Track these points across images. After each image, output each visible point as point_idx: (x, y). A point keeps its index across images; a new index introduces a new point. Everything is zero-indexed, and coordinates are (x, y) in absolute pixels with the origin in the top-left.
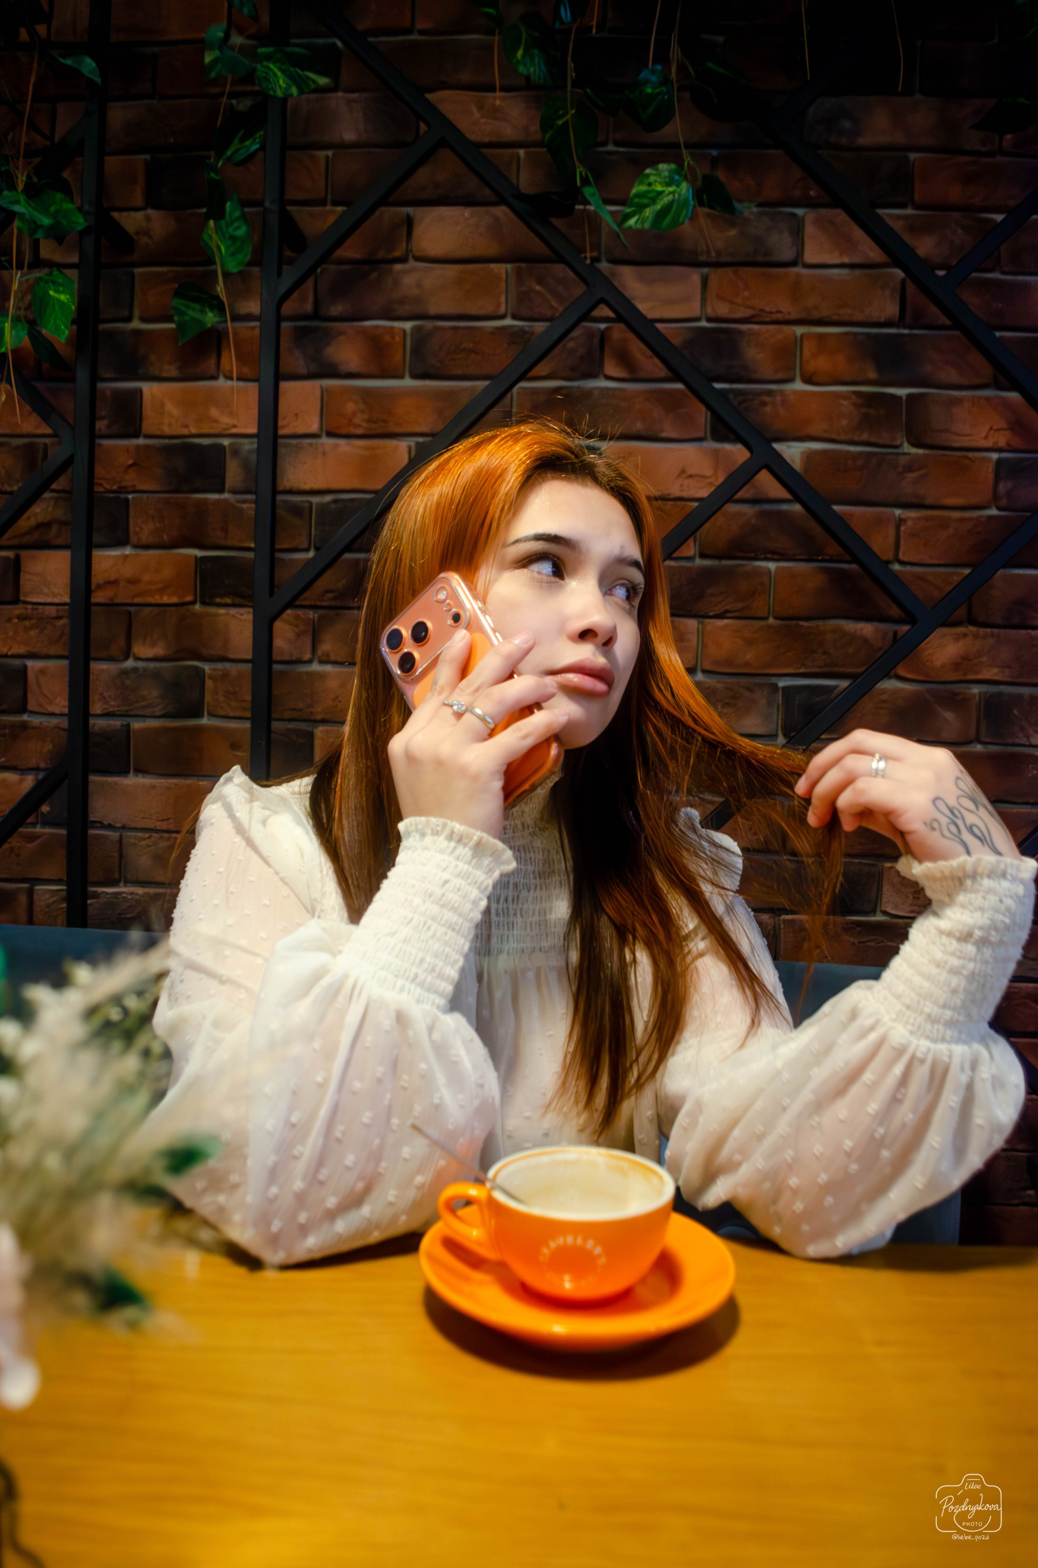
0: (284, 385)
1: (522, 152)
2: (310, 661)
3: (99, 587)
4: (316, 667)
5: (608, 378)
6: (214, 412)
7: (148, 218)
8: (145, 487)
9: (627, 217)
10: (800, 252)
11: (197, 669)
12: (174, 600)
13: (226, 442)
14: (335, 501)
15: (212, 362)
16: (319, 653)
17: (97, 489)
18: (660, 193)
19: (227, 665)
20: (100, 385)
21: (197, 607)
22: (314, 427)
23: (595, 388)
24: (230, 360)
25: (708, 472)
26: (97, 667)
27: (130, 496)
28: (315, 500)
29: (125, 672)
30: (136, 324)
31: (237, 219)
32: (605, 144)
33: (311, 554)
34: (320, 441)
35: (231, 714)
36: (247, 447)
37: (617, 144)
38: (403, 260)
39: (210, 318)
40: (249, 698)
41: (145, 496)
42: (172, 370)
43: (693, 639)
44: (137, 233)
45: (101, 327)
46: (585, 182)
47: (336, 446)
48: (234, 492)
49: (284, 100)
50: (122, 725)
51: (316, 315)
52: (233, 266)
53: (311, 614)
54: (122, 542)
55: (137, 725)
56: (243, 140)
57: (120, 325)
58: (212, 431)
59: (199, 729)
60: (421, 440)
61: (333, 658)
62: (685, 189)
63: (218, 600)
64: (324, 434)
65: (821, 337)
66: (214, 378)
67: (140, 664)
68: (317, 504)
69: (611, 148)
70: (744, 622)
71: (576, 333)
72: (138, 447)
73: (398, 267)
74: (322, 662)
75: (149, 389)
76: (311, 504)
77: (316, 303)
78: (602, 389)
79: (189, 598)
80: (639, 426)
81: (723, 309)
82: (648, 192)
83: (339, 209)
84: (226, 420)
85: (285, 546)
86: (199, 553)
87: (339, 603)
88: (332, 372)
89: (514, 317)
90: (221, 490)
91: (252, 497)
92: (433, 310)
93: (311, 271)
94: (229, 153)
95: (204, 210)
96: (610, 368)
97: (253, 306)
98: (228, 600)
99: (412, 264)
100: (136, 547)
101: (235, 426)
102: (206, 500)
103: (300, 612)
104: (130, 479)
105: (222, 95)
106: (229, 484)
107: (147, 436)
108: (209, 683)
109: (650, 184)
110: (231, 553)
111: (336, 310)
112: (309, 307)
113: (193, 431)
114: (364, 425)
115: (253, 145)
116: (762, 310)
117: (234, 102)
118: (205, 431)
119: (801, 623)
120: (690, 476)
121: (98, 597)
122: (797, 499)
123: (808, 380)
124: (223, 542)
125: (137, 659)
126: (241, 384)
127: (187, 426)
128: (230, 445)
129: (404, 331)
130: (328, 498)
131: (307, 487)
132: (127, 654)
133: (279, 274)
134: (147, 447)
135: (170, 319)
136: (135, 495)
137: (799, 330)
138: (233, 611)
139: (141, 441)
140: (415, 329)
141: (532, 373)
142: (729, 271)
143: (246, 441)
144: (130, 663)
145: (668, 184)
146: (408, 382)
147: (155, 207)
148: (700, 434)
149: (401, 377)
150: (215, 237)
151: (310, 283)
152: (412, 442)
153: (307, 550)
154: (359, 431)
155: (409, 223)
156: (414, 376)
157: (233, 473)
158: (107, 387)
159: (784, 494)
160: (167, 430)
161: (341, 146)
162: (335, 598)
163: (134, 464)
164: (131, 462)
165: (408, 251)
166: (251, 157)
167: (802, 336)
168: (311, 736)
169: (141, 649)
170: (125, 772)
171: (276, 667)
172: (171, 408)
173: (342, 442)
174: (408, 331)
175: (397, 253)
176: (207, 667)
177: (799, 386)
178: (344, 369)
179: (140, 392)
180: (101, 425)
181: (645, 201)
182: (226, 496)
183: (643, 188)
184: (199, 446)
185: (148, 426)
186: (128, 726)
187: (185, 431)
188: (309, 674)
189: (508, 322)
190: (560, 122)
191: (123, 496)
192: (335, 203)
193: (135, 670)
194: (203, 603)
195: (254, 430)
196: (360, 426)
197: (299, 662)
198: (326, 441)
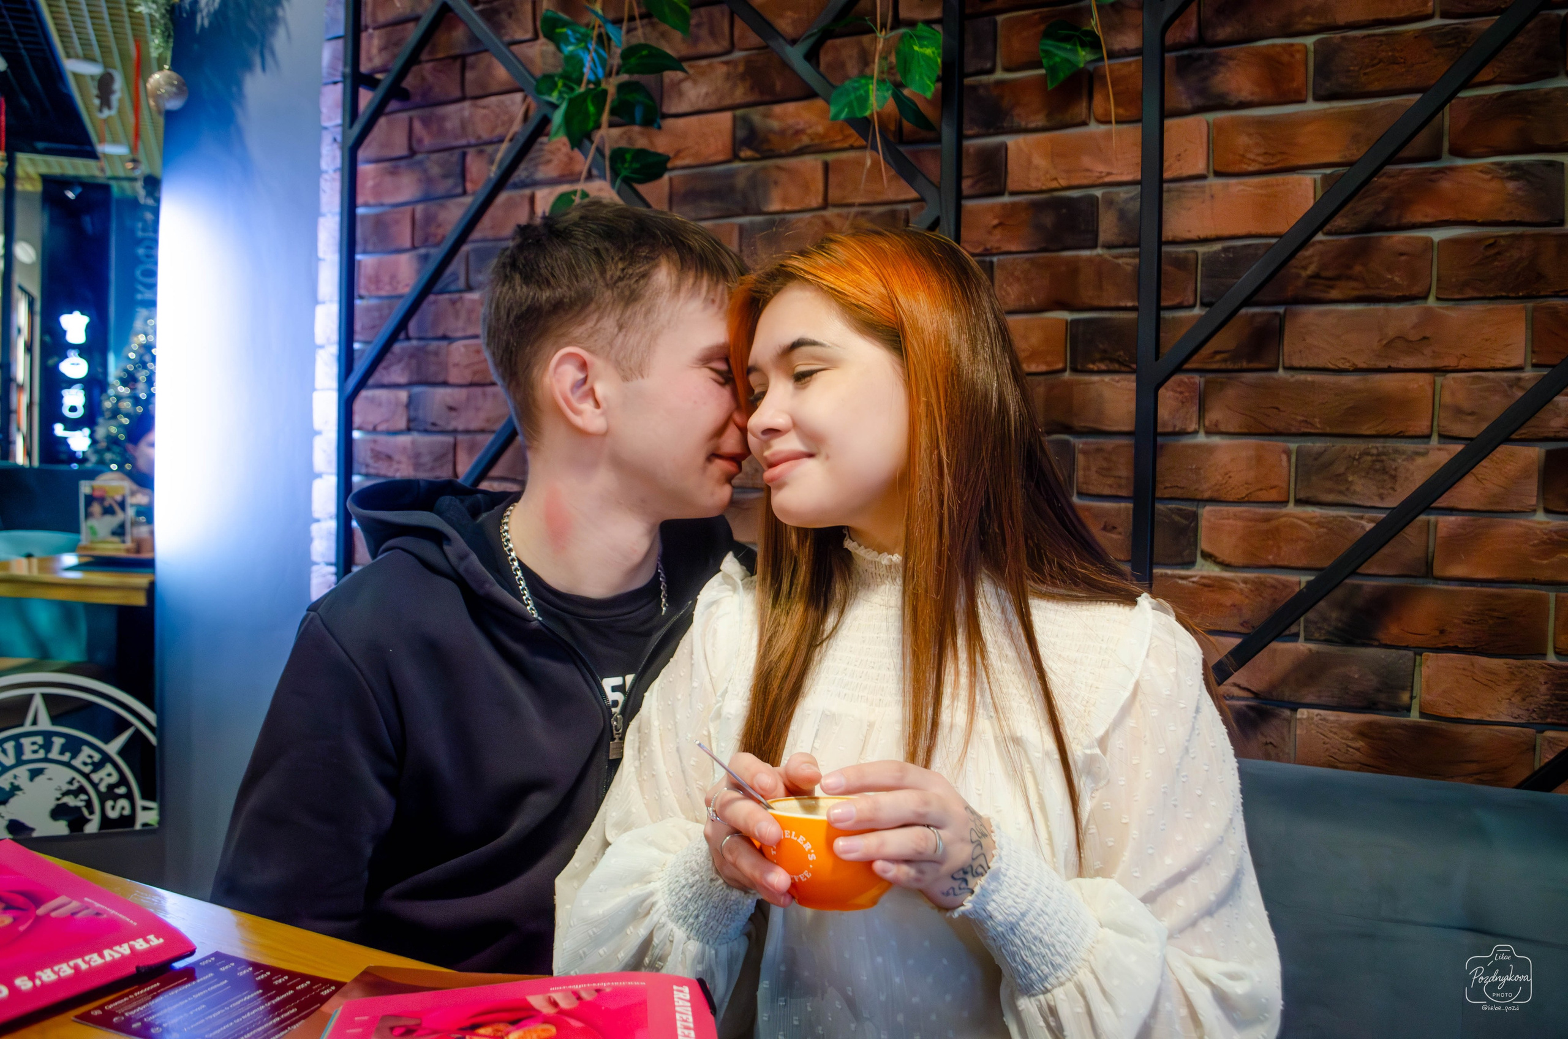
0: (1168, 123)
2: (1195, 432)
4: (1202, 439)
6: (1087, 161)
8: (1013, 248)
11: (1067, 442)
12: (1043, 368)
13: (1098, 193)
14: (1226, 250)
15: (1084, 104)
16: (1207, 423)
19: (1102, 439)
20: (966, 143)
21: (1067, 375)
22: (1200, 167)
23: (1555, 89)
24: (1104, 101)
27: (995, 259)
28: (1201, 249)
30: (1000, 75)
33: (1197, 311)
34: (1207, 182)
35: (1107, 491)
36: (1123, 196)
39: (1084, 58)
40: (1129, 474)
41: (1011, 257)
42: (1039, 120)
45: (967, 81)
47: (1227, 186)
48: (1109, 246)
51: (1200, 42)
53: (1197, 379)
57: (983, 79)
58: (1085, 182)
60: (1328, 171)
61: (1223, 429)
63: (1091, 366)
64: (1212, 174)
66: (1084, 124)
68: (1204, 254)
71: (1533, 26)
72: (1004, 206)
74: (1208, 433)
75: (1014, 143)
76: (1196, 253)
77: (1201, 28)
78: (1566, 90)
79: (1060, 366)
84: (1101, 168)
85: (1172, 303)
86: (1068, 316)
87: (1230, 366)
88: (1220, 103)
89: (1445, 15)
90: (1094, 246)
91: (1132, 251)
92: (1342, 19)
97: (1130, 40)
98: (1103, 367)
101: (1109, 174)
102: (1077, 259)
103: (1184, 377)
104: (995, 240)
106: (1103, 237)
107: (1013, 193)
108: (1081, 459)
110: (1104, 315)
111: (1224, 33)
112: (1192, 34)
113: (1063, 183)
114: (1261, 159)
118: (1075, 182)
124: (1096, 303)
126: (1120, 127)
127: (1056, 179)
128: (1103, 194)
129: (1306, 48)
130: (1217, 247)
131: (1193, 235)
134: (1014, 205)
135: (1038, 65)
136: (1001, 257)
138: (1107, 378)
139: (1006, 199)
140: (1319, 44)
141: (1478, 79)
143: (1125, 188)
146: (1311, 106)
149: (1304, 101)
151: (1193, 9)
152: (1318, 174)
153: (1193, 306)
154: (1254, 168)
156: (1318, 98)
157: (1108, 226)
158: (971, 144)
160: (1035, 185)
162: (1225, 361)
163: (1000, 224)
164: (996, 222)
168: (1194, 517)
171: (1161, 439)
173: (1233, 181)
174: (1311, 47)
176: (1078, 443)
178: (1234, 99)
179: (1005, 147)
180: (966, 184)
182: (1099, 251)
184: (1071, 200)
185: (1013, 181)
187: (1054, 185)
188: (1195, 447)
189: (1437, 21)
194: (1075, 370)
195: (1136, 177)
196: (1254, 161)
197: (1183, 433)
198: (1214, 182)
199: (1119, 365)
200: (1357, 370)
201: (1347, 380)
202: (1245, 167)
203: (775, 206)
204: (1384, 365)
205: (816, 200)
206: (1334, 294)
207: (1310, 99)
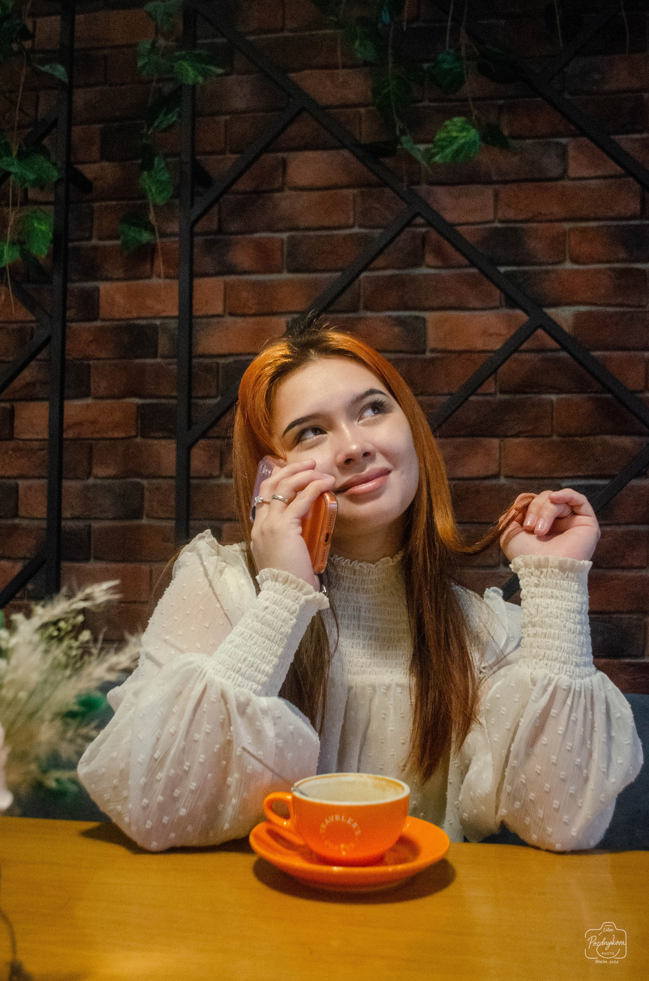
0: (197, 282)
1: (362, 110)
2: (219, 477)
3: (69, 427)
4: (223, 480)
5: (428, 266)
6: (150, 302)
7: (102, 169)
8: (103, 355)
9: (434, 155)
10: (565, 170)
11: (138, 484)
12: (122, 435)
13: (158, 322)
14: (235, 362)
15: (148, 266)
16: (225, 471)
17: (67, 357)
18: (456, 138)
19: (160, 481)
20: (70, 285)
21: (138, 440)
23: (420, 274)
24: (160, 265)
25: (503, 331)
26: (66, 484)
27: (91, 363)
28: (221, 361)
29: (87, 488)
30: (94, 242)
31: (163, 168)
32: (421, 101)
33: (218, 399)
34: (223, 319)
35: (161, 516)
36: (172, 326)
37: (431, 100)
38: (280, 190)
39: (146, 237)
40: (173, 503)
41: (101, 362)
42: (120, 273)
43: (496, 453)
44: (95, 179)
45: (71, 245)
46: (403, 132)
47: (235, 323)
48: (163, 357)
49: (194, 87)
50: (85, 526)
51: (220, 230)
52: (160, 201)
53: (218, 443)
54: (86, 395)
55: (95, 525)
56: (166, 114)
57: (84, 243)
58: (148, 315)
59: (139, 527)
60: (294, 315)
62: (473, 134)
63: (153, 434)
64: (227, 314)
65: (584, 230)
66: (149, 277)
67: (99, 481)
68: (223, 364)
69: (426, 103)
70: (533, 439)
71: (403, 236)
72: (96, 328)
73: (277, 195)
74: (227, 477)
75: (104, 287)
76: (218, 364)
77: (220, 222)
78: (425, 275)
79: (133, 433)
80: (452, 300)
81: (510, 214)
82: (448, 137)
83: (234, 156)
84: (158, 307)
85: (200, 394)
86: (140, 401)
88: (231, 270)
89: (361, 226)
90: (155, 356)
91: (175, 360)
92: (302, 225)
93: (217, 200)
94: (156, 124)
95: (140, 161)
96: (429, 259)
97: (174, 227)
98: (160, 435)
99: (287, 193)
100: (96, 398)
101: (164, 311)
102: (144, 363)
103: (211, 442)
104: (91, 350)
105: (152, 81)
106: (160, 350)
107: (104, 320)
108: (147, 494)
109: (448, 132)
110: (163, 401)
111: (233, 227)
112: (214, 226)
113: (135, 315)
114: (255, 307)
115: (173, 118)
116: (540, 213)
117: (160, 85)
118: (143, 315)
119: (577, 439)
120: (490, 335)
121: (69, 434)
122: (564, 348)
123: (575, 261)
124: (155, 393)
125: (97, 477)
126: (168, 281)
127: (130, 312)
128: (161, 324)
129: (282, 241)
130: (231, 360)
131: (215, 352)
132: (89, 474)
133: (192, 205)
134: (103, 327)
135: (117, 238)
136: (96, 362)
137: (567, 226)
138: (163, 442)
139: (99, 323)
140: (291, 239)
141: (372, 266)
142: (514, 186)
143: (171, 321)
144: (91, 481)
145: (461, 131)
146: (286, 276)
147: (108, 159)
148: (497, 304)
149: (280, 272)
150: (148, 181)
151: (215, 209)
152: (289, 318)
153: (215, 397)
154: (250, 312)
155: (284, 164)
156: (291, 271)
157: (163, 344)
158: (75, 286)
159: (554, 344)
160: (117, 316)
161: (235, 112)
163: (94, 340)
164: (91, 338)
165: (284, 183)
166: (171, 127)
167: (571, 229)
168: (219, 530)
169: (98, 471)
170: (87, 559)
171: (193, 482)
172: (119, 299)
173: (239, 320)
174: (285, 240)
175: (277, 185)
176: (145, 482)
177: (568, 266)
178: (240, 268)
179: (97, 289)
180: (70, 314)
181: (444, 143)
182: (159, 360)
183: (443, 135)
184: (140, 326)
185: (103, 313)
186: (89, 526)
187: (129, 316)
188: (218, 486)
189: (356, 230)
190: (385, 91)
191: (86, 362)
192: (233, 152)
193: (94, 486)
194: (143, 437)
195: (176, 313)
196: (251, 308)
197: (211, 477)
198: (229, 320)
199: (169, 434)
202: (247, 311)
207: (285, 270)
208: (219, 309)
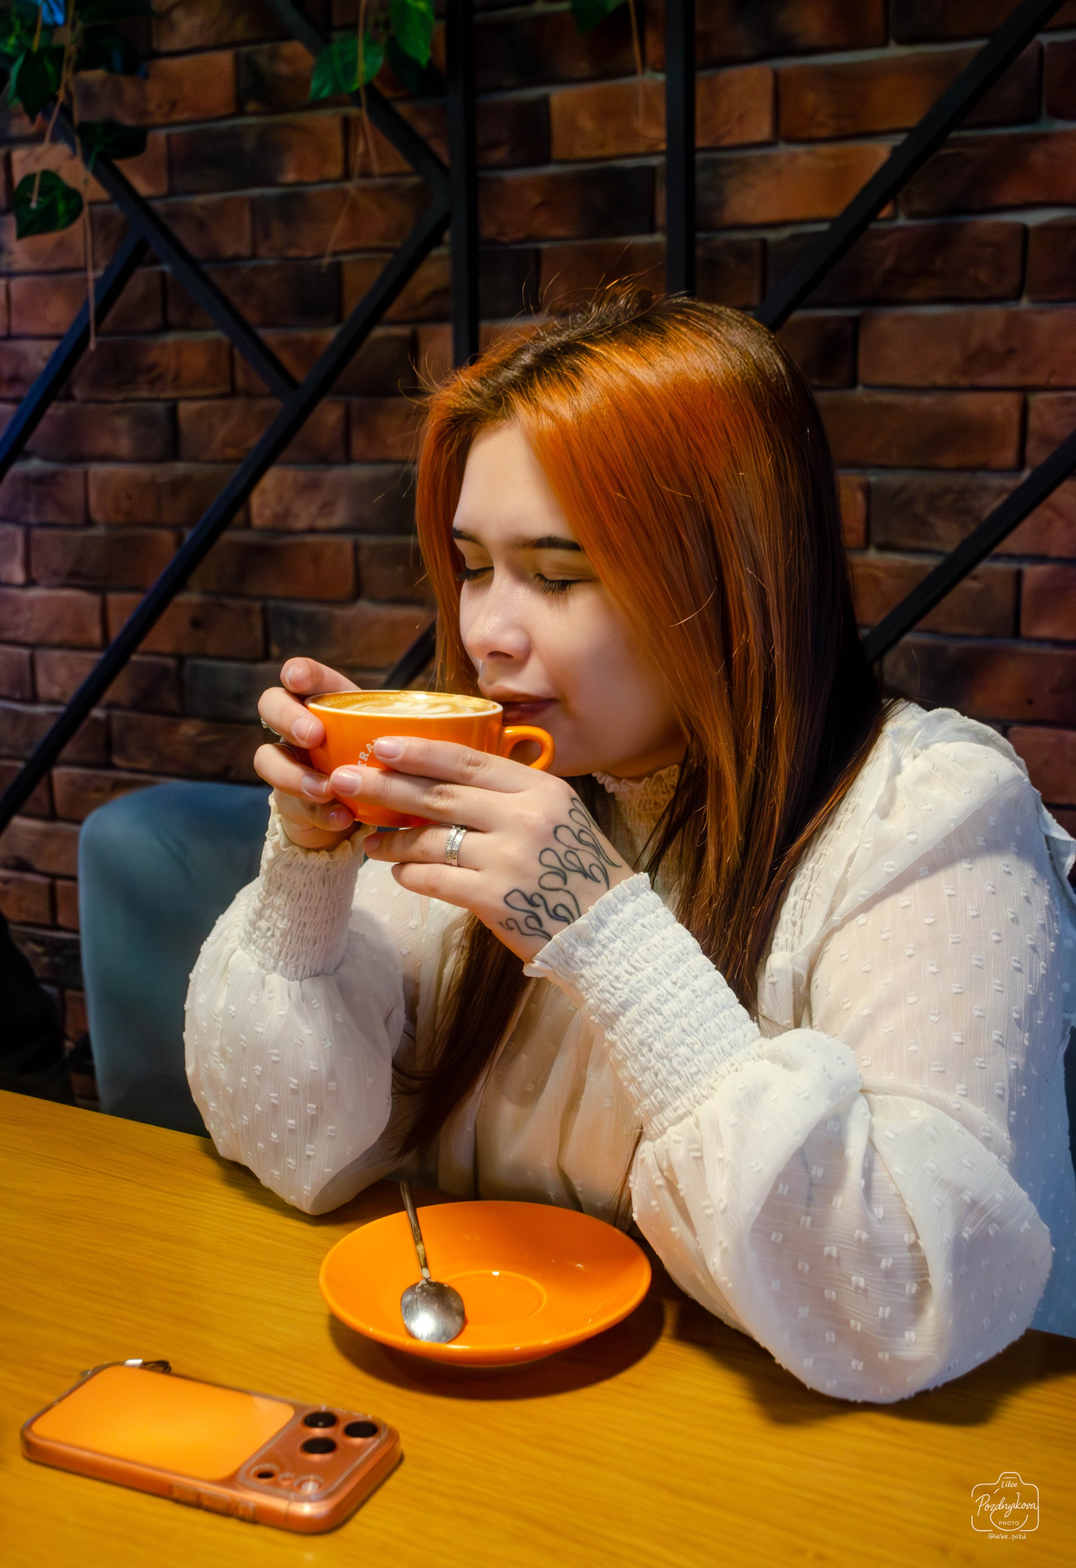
0: (701, 77)
8: (560, 232)
13: (654, 163)
14: (794, 237)
15: (635, 47)
24: (653, 46)
27: (545, 246)
28: (771, 236)
30: (539, 7)
34: (773, 151)
41: (559, 245)
42: (583, 67)
47: (793, 157)
57: (520, 10)
58: (637, 149)
64: (779, 140)
66: (636, 72)
68: (774, 242)
72: (547, 178)
75: (558, 96)
76: (764, 242)
88: (787, 48)
90: (650, 231)
101: (663, 141)
102: (630, 247)
104: (540, 223)
106: (658, 218)
107: (560, 162)
113: (611, 149)
114: (830, 122)
118: (629, 149)
127: (604, 145)
128: (659, 165)
130: (786, 232)
134: (557, 178)
136: (547, 244)
139: (550, 170)
146: (894, 51)
149: (884, 45)
152: (895, 142)
154: (823, 133)
156: (903, 40)
157: (663, 206)
158: (507, 98)
160: (581, 152)
163: (542, 205)
164: (537, 200)
172: (585, 121)
173: (801, 150)
178: (802, 43)
179: (547, 101)
180: (502, 152)
182: (656, 237)
184: (622, 170)
185: (558, 146)
187: (603, 152)
191: (532, 246)
196: (824, 125)
198: (784, 150)
200: (934, 388)
201: (927, 400)
202: (816, 131)
203: (290, 176)
204: (964, 381)
205: (335, 170)
206: (915, 293)
207: (893, 40)
208: (764, 131)
